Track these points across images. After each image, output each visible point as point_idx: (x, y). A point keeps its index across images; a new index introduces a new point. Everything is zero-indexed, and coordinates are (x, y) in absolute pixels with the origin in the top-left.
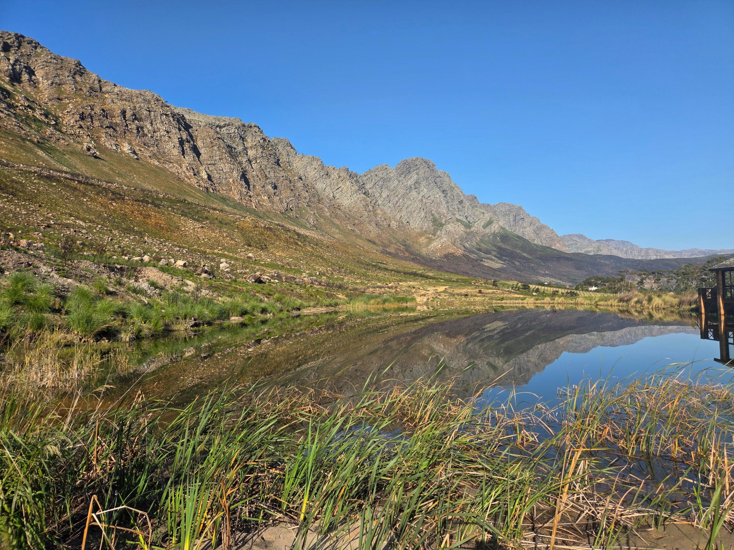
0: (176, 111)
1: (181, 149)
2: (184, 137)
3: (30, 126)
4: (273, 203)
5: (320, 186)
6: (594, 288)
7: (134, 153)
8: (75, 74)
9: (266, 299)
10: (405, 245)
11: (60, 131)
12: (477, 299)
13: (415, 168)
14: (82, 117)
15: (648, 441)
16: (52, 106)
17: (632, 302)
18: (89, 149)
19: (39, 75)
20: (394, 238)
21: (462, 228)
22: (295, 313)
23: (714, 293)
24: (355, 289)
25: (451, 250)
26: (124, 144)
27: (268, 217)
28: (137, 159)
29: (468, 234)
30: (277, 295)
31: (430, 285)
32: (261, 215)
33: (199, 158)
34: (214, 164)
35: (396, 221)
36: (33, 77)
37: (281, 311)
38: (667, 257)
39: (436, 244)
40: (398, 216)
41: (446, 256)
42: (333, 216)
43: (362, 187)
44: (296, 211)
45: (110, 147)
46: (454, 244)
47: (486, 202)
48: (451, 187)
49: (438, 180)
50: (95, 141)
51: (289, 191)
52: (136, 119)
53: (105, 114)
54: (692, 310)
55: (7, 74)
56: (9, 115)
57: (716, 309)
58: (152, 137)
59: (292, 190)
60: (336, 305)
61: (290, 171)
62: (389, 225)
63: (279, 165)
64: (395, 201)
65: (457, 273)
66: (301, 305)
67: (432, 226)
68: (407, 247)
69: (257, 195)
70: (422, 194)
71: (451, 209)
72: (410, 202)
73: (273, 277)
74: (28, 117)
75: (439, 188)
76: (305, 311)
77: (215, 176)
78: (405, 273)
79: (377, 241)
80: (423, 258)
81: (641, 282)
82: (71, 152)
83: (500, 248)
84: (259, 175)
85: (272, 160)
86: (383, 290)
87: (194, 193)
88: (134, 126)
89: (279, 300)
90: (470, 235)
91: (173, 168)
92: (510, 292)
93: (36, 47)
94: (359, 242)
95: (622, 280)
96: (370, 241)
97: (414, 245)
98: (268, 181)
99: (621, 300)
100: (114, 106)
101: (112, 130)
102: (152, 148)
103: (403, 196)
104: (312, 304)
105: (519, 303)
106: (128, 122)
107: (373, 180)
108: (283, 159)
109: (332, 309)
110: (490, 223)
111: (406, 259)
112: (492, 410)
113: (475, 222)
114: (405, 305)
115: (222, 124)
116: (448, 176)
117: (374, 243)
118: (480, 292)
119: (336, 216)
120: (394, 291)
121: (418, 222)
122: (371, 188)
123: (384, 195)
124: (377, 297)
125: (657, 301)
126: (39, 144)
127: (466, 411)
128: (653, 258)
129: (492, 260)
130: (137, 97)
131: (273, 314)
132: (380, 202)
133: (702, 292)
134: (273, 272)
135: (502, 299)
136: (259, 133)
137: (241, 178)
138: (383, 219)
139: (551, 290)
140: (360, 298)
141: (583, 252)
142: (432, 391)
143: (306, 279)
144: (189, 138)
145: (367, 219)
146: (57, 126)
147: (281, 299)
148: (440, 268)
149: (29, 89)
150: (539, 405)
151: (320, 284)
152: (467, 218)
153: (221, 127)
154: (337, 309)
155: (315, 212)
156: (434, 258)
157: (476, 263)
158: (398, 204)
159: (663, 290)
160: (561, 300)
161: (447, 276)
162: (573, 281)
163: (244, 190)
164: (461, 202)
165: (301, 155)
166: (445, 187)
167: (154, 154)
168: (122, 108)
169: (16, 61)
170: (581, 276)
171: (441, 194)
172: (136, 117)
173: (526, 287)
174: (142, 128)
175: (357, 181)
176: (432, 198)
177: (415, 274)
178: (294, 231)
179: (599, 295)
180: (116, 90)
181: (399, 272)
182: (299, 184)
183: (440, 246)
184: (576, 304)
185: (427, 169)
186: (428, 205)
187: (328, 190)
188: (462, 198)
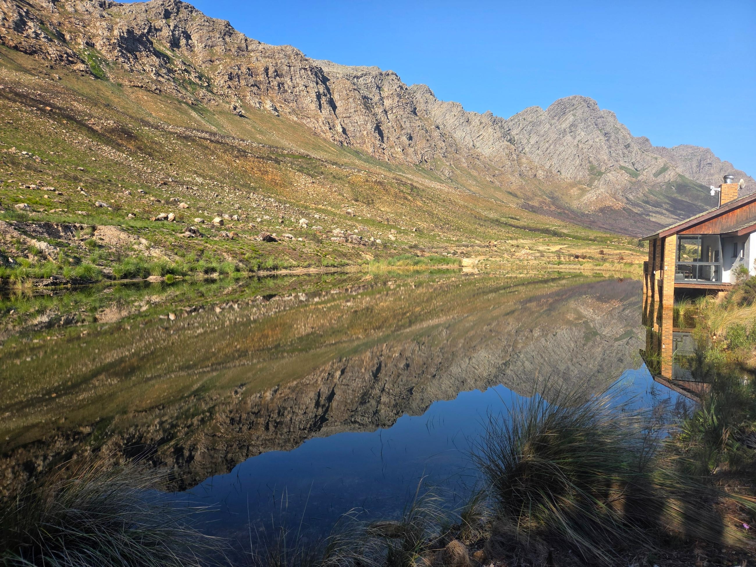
0: (314, 64)
1: (318, 103)
2: (321, 91)
3: (186, 89)
4: (407, 155)
5: (458, 134)
7: (276, 109)
8: (225, 35)
10: (552, 198)
11: (212, 92)
13: (571, 109)
14: (231, 79)
16: (205, 68)
18: (235, 109)
19: (195, 37)
20: (540, 189)
21: (626, 176)
25: (609, 203)
26: (267, 102)
27: (401, 170)
28: (278, 116)
29: (634, 183)
32: (394, 168)
33: (334, 111)
34: (349, 117)
35: (544, 171)
36: (190, 41)
39: (591, 196)
40: (548, 165)
41: (602, 210)
42: (471, 166)
43: (507, 133)
44: (431, 162)
45: (254, 105)
46: (613, 195)
47: (661, 145)
48: (617, 129)
49: (600, 120)
50: (241, 100)
51: (425, 142)
52: (277, 75)
53: (251, 73)
55: (168, 40)
56: (169, 80)
58: (292, 93)
59: (428, 140)
61: (426, 120)
62: (535, 175)
63: (416, 114)
64: (545, 148)
67: (589, 175)
68: (554, 200)
69: (391, 147)
70: (578, 138)
71: (614, 155)
72: (563, 148)
74: (184, 80)
75: (600, 130)
77: (350, 129)
79: (519, 194)
80: (573, 212)
82: (220, 112)
83: (674, 200)
84: (395, 126)
85: (409, 109)
87: (329, 148)
88: (275, 83)
90: (636, 185)
91: (310, 123)
93: (191, 12)
94: (498, 194)
96: (511, 193)
97: (563, 197)
98: (403, 131)
100: (258, 64)
101: (256, 88)
102: (291, 104)
103: (555, 142)
106: (270, 79)
107: (521, 125)
108: (420, 107)
110: (664, 169)
111: (550, 213)
113: (644, 170)
115: (359, 74)
116: (613, 116)
117: (516, 196)
119: (474, 167)
121: (571, 171)
122: (517, 134)
123: (533, 141)
126: (193, 106)
129: (662, 214)
130: (279, 53)
132: (527, 149)
136: (396, 81)
137: (375, 130)
138: (528, 169)
144: (325, 91)
145: (510, 169)
146: (209, 88)
149: (186, 53)
152: (633, 165)
153: (358, 78)
155: (452, 163)
156: (587, 212)
157: (640, 218)
158: (548, 151)
163: (377, 142)
164: (627, 146)
165: (440, 102)
166: (608, 129)
167: (294, 110)
168: (265, 65)
169: (176, 26)
171: (602, 137)
172: (278, 74)
174: (283, 84)
175: (502, 127)
176: (591, 142)
180: (260, 47)
182: (436, 134)
183: (595, 198)
185: (587, 109)
186: (585, 150)
187: (468, 138)
188: (629, 141)
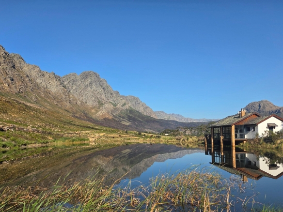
4: (11, 88)
5: (38, 81)
6: (167, 134)
9: (5, 140)
10: (84, 113)
12: (118, 139)
13: (90, 76)
15: (183, 198)
17: (181, 140)
20: (79, 109)
21: (112, 106)
22: (23, 147)
23: (210, 136)
24: (58, 135)
25: (107, 116)
27: (8, 96)
29: (115, 109)
30: (12, 138)
31: (96, 132)
32: (4, 94)
35: (80, 101)
37: (15, 146)
38: (194, 121)
39: (100, 113)
40: (81, 99)
41: (105, 119)
42: (46, 96)
43: (62, 83)
44: (24, 93)
46: (108, 113)
47: (123, 95)
48: (107, 87)
49: (101, 82)
54: (203, 143)
57: (211, 143)
59: (22, 82)
60: (47, 142)
61: (21, 72)
62: (77, 103)
63: (14, 68)
64: (79, 91)
65: (109, 127)
66: (27, 142)
67: (98, 104)
68: (86, 114)
70: (93, 89)
71: (107, 97)
72: (87, 92)
73: (10, 128)
75: (101, 87)
76: (29, 146)
78: (84, 127)
79: (70, 111)
80: (93, 119)
81: (185, 132)
83: (129, 116)
84: (2, 72)
85: (10, 65)
86: (73, 135)
89: (13, 140)
90: (116, 110)
92: (133, 136)
94: (61, 111)
95: (178, 131)
96: (66, 110)
97: (89, 113)
98: (8, 76)
99: (177, 139)
103: (84, 89)
104: (33, 142)
105: (136, 141)
107: (68, 80)
108: (17, 65)
109: (45, 145)
110: (125, 104)
111: (85, 120)
112: (121, 190)
113: (118, 104)
114: (84, 142)
116: (106, 81)
117: (69, 112)
118: (120, 136)
119: (48, 97)
120: (78, 135)
121: (91, 102)
122: (67, 84)
123: (74, 88)
124: (69, 138)
125: (190, 140)
127: (109, 192)
128: (190, 122)
129: (125, 121)
131: (10, 148)
132: (72, 91)
133: (206, 136)
134: (10, 125)
135: (129, 139)
136: (2, 50)
139: (150, 135)
140: (60, 139)
141: (163, 119)
142: (94, 183)
143: (30, 129)
145: (65, 100)
147: (15, 140)
148: (101, 125)
150: (142, 186)
151: (38, 132)
152: (114, 101)
154: (47, 145)
155: (36, 94)
156: (99, 120)
157: (118, 123)
158: (81, 93)
159: (193, 135)
160: (154, 139)
161: (105, 128)
162: (159, 131)
164: (112, 94)
165: (27, 64)
166: (104, 86)
170: (162, 129)
171: (102, 89)
173: (140, 134)
175: (59, 80)
176: (98, 91)
177: (89, 127)
178: (24, 104)
179: (169, 137)
181: (81, 126)
182: (27, 79)
184: (160, 141)
185: (96, 77)
186: (96, 94)
187: (43, 83)
188: (112, 92)
